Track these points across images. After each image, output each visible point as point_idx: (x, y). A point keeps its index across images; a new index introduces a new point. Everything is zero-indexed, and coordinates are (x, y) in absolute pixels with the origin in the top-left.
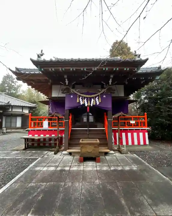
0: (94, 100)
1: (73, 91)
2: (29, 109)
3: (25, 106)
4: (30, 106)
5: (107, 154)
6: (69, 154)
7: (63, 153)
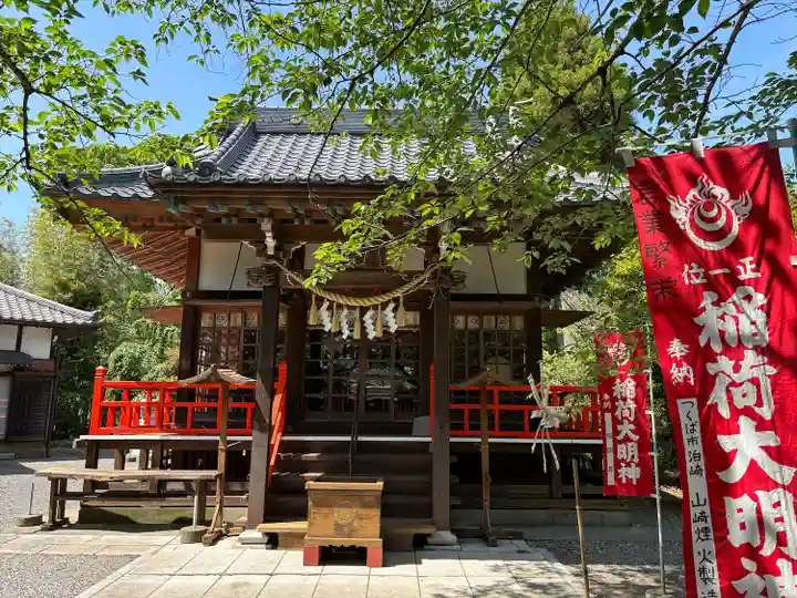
1: (293, 280)
2: (56, 338)
3: (35, 324)
4: (60, 320)
5: (427, 544)
6: (266, 539)
7: (243, 535)
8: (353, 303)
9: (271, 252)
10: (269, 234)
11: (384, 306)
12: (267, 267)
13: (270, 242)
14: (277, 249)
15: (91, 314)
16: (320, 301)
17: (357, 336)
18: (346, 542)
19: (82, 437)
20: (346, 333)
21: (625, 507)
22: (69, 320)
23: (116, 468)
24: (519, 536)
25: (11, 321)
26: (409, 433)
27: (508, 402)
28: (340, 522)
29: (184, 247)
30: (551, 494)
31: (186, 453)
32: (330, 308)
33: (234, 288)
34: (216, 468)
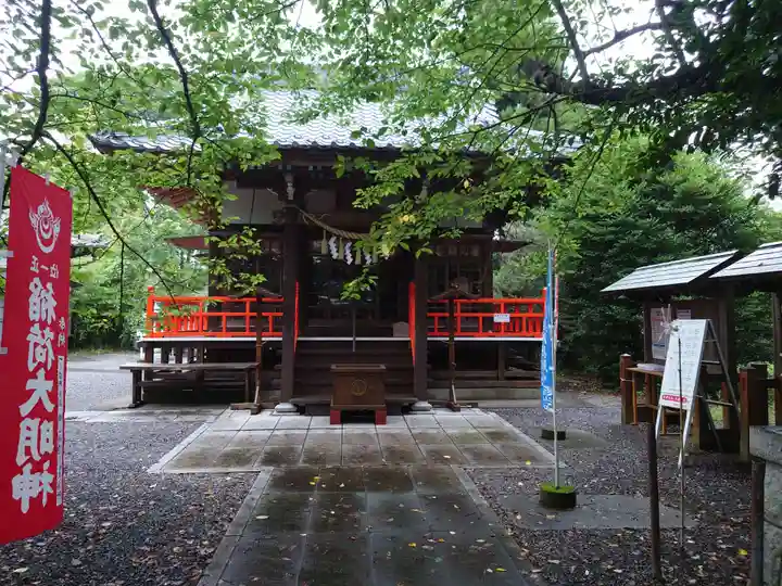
1: (307, 219)
6: (295, 409)
7: (278, 407)
8: (354, 236)
9: (291, 198)
10: (290, 184)
12: (287, 209)
13: (290, 190)
14: (295, 195)
16: (329, 236)
17: (358, 262)
20: (350, 261)
24: (475, 406)
26: (392, 336)
27: (467, 312)
30: (497, 377)
32: (337, 242)
34: (254, 361)
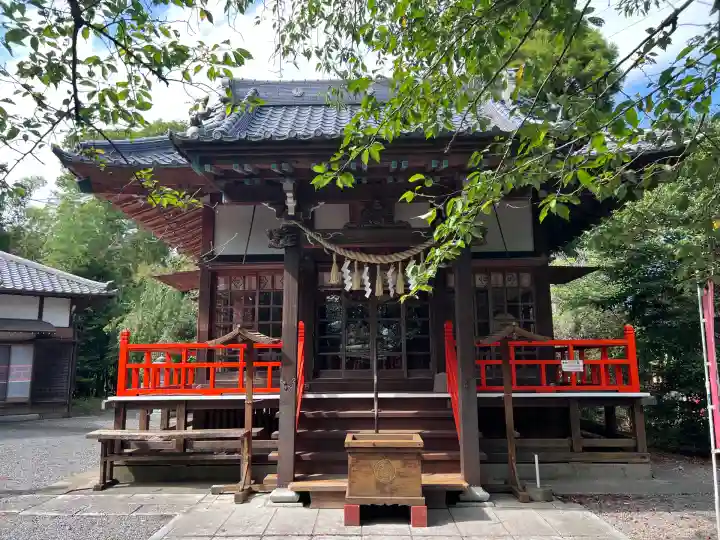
0: (400, 275)
1: (313, 240)
2: (74, 307)
3: (54, 294)
4: (77, 291)
5: (459, 501)
6: (297, 498)
7: (273, 493)
8: (373, 260)
9: (291, 213)
10: (289, 195)
11: (406, 263)
12: (287, 227)
13: (291, 203)
14: (297, 209)
15: (105, 285)
16: (341, 261)
17: (379, 292)
18: (389, 500)
19: (110, 399)
20: (368, 292)
21: (647, 460)
22: (86, 291)
23: (141, 429)
25: (34, 293)
26: (430, 390)
28: (382, 480)
29: (198, 215)
30: (572, 447)
31: (207, 412)
32: (351, 267)
33: (249, 253)
34: (242, 426)
